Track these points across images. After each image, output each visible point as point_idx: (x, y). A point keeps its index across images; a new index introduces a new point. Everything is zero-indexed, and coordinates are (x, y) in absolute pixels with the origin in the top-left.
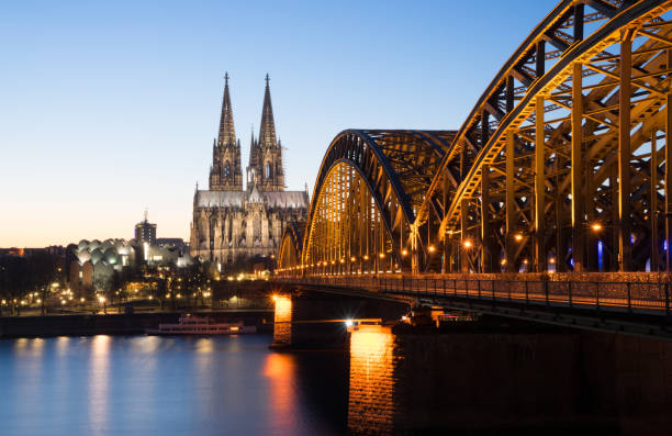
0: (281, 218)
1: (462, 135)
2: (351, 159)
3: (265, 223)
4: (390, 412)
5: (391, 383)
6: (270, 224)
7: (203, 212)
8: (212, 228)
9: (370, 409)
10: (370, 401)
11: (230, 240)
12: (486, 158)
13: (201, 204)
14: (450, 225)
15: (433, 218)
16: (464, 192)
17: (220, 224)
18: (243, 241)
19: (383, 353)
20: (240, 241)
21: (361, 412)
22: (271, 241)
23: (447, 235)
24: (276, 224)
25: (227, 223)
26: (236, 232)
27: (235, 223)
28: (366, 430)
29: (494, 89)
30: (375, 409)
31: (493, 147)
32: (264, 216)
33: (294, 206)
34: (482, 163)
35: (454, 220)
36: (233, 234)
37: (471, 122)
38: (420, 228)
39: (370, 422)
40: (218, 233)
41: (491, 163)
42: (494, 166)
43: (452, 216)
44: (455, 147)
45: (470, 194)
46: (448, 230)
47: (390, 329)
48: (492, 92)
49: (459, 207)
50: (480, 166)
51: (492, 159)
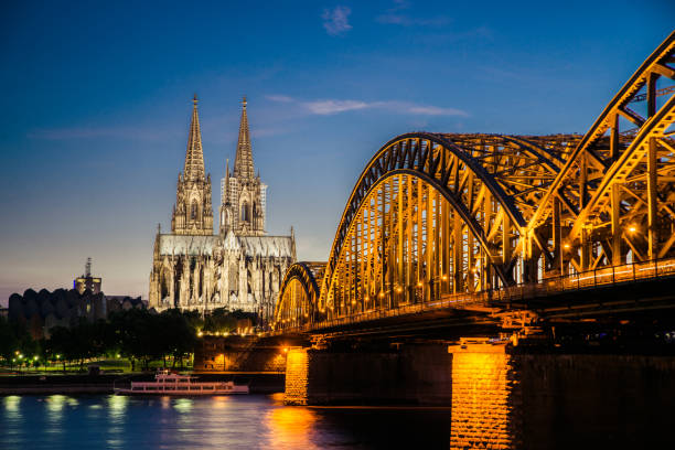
0: (263, 267)
1: (615, 107)
3: (243, 273)
6: (249, 274)
7: (166, 260)
8: (177, 279)
11: (200, 294)
12: (656, 128)
13: (163, 252)
14: (591, 217)
15: (560, 214)
16: (618, 175)
17: (187, 276)
18: (217, 296)
20: (213, 295)
22: (250, 296)
23: (585, 230)
24: (257, 275)
25: (197, 274)
26: (208, 285)
27: (207, 273)
29: (671, 47)
31: (669, 114)
32: (242, 264)
33: (277, 255)
34: (651, 134)
35: (597, 211)
36: (204, 288)
38: (537, 230)
40: (184, 286)
41: (660, 135)
42: (664, 140)
43: (596, 205)
44: (602, 125)
45: (624, 176)
46: (587, 224)
47: (502, 349)
48: (667, 50)
49: (607, 195)
50: (647, 138)
51: (664, 130)
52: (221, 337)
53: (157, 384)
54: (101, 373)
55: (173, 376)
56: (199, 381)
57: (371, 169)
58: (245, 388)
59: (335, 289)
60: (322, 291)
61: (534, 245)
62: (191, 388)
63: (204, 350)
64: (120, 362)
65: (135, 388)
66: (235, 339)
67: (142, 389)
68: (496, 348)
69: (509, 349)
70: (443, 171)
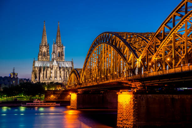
0: (64, 70)
1: (164, 25)
2: (106, 41)
3: (58, 72)
4: (132, 120)
5: (132, 111)
6: (60, 72)
7: (36, 68)
8: (39, 74)
9: (125, 120)
10: (125, 117)
11: (46, 78)
12: (175, 31)
13: (35, 66)
14: (157, 56)
15: (148, 55)
16: (164, 44)
17: (42, 73)
18: (51, 78)
19: (129, 101)
20: (50, 78)
21: (122, 121)
22: (61, 79)
24: (62, 72)
25: (45, 72)
26: (48, 75)
27: (48, 72)
28: (124, 127)
29: (179, 8)
30: (127, 120)
31: (179, 26)
32: (58, 69)
33: (68, 66)
34: (174, 32)
35: (158, 54)
36: (47, 76)
37: (168, 20)
38: (141, 60)
39: (125, 124)
40: (41, 76)
41: (176, 32)
42: (177, 34)
43: (158, 52)
44: (160, 30)
45: (166, 44)
46: (156, 58)
47: (132, 93)
48: (178, 8)
49: (161, 49)
50: (172, 34)
51: (177, 31)
52: (52, 90)
53: (34, 103)
54: (18, 100)
55: (38, 101)
56: (46, 102)
57: (95, 42)
58: (59, 105)
59: (85, 76)
60: (81, 77)
61: (141, 64)
62: (44, 105)
63: (47, 94)
64: (23, 97)
65: (27, 105)
66: (56, 91)
67: (29, 105)
68: (130, 93)
69: (134, 93)
70: (115, 43)
